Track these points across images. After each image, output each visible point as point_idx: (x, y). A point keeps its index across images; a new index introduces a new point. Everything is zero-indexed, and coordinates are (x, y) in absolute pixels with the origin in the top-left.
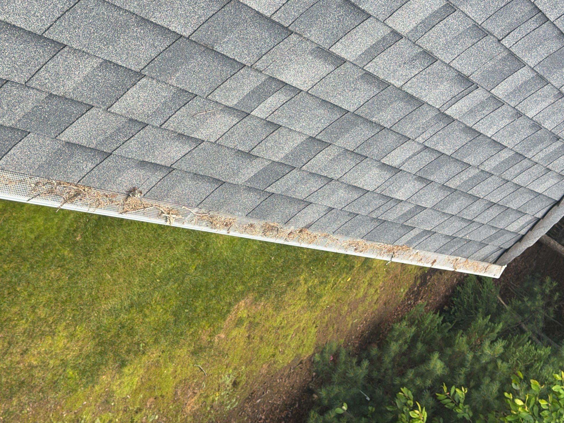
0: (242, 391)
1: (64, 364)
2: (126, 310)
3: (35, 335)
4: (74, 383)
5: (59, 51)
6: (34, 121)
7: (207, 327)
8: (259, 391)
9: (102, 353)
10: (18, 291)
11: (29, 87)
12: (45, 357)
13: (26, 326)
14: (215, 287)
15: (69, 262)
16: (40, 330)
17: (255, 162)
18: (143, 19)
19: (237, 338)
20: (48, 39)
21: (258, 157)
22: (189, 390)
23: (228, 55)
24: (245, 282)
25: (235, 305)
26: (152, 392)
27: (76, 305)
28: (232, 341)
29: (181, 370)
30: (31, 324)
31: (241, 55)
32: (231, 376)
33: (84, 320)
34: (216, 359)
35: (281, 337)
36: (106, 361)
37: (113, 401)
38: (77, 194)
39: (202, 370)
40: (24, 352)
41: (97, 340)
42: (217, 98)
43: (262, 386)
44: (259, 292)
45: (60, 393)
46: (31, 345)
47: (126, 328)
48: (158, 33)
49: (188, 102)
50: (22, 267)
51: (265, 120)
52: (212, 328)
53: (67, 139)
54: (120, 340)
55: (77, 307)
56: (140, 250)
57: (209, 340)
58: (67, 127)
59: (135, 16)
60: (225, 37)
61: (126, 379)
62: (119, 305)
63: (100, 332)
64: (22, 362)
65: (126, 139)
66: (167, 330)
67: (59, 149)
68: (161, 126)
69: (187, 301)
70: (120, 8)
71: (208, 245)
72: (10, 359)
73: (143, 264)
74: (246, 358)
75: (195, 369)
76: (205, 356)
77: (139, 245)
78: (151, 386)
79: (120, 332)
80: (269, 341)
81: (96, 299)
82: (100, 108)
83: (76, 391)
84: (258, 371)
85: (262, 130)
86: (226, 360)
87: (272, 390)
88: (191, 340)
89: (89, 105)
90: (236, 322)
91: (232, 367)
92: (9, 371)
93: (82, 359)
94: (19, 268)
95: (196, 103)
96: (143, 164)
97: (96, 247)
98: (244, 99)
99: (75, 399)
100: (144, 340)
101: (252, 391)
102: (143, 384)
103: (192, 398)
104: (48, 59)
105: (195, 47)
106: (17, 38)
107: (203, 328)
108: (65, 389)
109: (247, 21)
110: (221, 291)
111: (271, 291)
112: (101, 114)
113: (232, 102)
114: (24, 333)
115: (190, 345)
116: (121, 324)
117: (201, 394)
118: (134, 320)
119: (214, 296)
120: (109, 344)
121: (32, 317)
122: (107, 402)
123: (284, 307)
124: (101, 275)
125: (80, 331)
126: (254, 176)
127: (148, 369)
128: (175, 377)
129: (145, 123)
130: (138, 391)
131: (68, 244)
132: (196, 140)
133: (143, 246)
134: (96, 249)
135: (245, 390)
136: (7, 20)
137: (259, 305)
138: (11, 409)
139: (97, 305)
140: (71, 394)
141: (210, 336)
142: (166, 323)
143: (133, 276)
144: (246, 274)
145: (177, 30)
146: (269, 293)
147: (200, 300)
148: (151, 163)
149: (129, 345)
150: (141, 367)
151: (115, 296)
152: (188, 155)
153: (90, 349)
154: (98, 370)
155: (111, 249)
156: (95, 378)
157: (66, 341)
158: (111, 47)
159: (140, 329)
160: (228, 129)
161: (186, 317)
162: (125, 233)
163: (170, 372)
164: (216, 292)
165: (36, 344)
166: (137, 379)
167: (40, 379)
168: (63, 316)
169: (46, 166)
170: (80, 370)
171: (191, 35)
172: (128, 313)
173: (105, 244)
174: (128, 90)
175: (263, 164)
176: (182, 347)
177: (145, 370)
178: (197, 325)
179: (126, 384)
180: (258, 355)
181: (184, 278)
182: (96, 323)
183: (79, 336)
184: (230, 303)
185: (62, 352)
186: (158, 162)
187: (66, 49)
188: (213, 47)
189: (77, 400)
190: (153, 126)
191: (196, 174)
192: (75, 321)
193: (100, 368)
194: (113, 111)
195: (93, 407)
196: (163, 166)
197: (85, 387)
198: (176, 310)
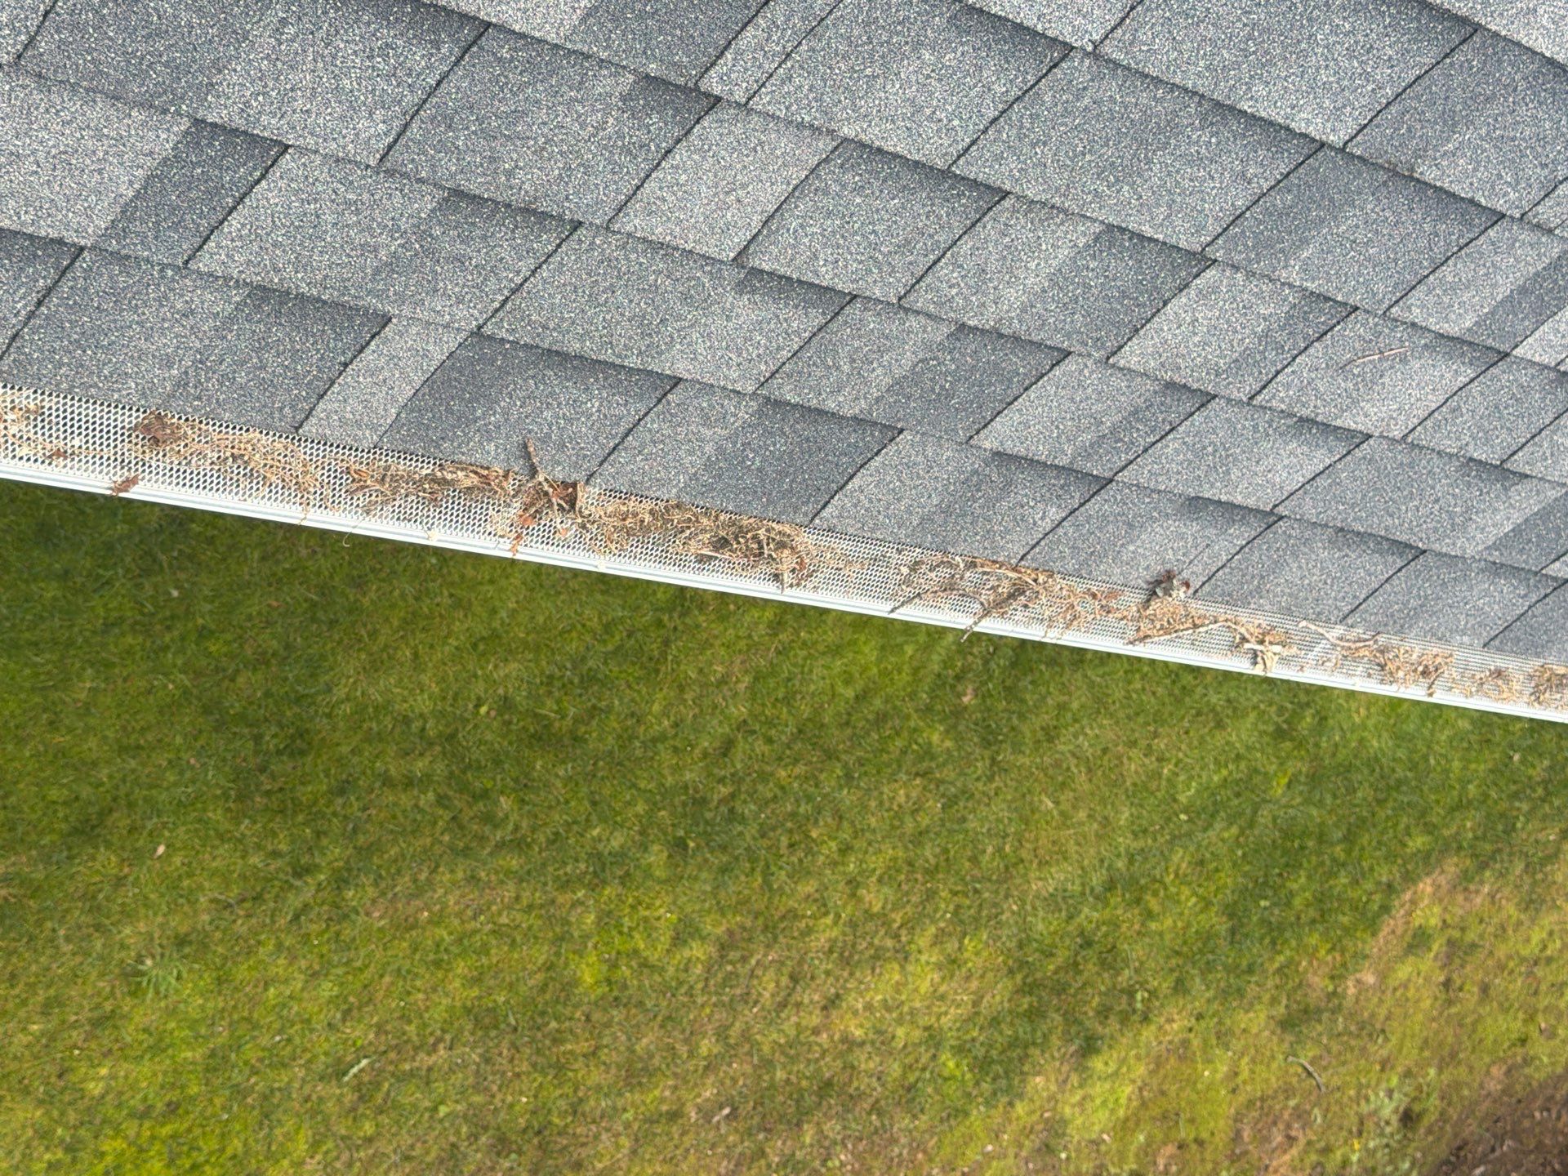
0: (1430, 1138)
1: (933, 1038)
2: (1097, 898)
3: (856, 957)
4: (959, 1094)
5: (990, 209)
6: (915, 401)
7: (1323, 952)
8: (1478, 1143)
9: (1034, 1015)
10: (814, 841)
11: (907, 310)
12: (882, 1016)
13: (835, 933)
14: (1345, 839)
15: (944, 765)
16: (871, 944)
17: (1518, 492)
18: (1218, 104)
19: (1411, 985)
20: (963, 178)
21: (1527, 476)
22: (1275, 1129)
23: (1455, 188)
24: (1435, 826)
25: (1403, 891)
26: (1170, 1128)
27: (963, 879)
28: (1398, 994)
29: (1252, 1072)
30: (847, 930)
31: (1493, 187)
32: (1396, 1095)
33: (983, 921)
34: (1353, 1043)
35: (1543, 987)
36: (1044, 1036)
37: (1065, 1148)
38: (1017, 591)
39: (1310, 1074)
40: (831, 1004)
41: (1019, 977)
42: (1417, 316)
43: (1487, 1130)
44: (1475, 856)
45: (924, 1118)
46: (849, 986)
47: (1096, 946)
48: (1259, 142)
49: (1332, 328)
50: (823, 777)
51: (1555, 369)
52: (1337, 955)
53: (996, 444)
54: (1080, 981)
55: (966, 884)
56: (1133, 731)
57: (1331, 988)
58: (999, 413)
59: (1196, 99)
60: (1448, 140)
61: (1098, 1089)
62: (1078, 882)
63: (1026, 955)
64: (828, 1029)
65: (1152, 439)
66: (1211, 957)
67: (975, 472)
68: (1252, 398)
69: (1266, 876)
70: (1157, 81)
71: (1325, 718)
72: (794, 1019)
73: (1140, 770)
74: (1441, 1045)
75: (1292, 1071)
76: (1320, 1034)
77: (1129, 718)
78: (1167, 1111)
79: (1079, 959)
80: (1507, 999)
81: (1015, 865)
82: (1090, 355)
83: (967, 1114)
84: (1476, 1085)
85: (1543, 399)
86: (1381, 1047)
87: (1521, 1143)
88: (1277, 987)
89: (1058, 349)
90: (1408, 938)
91: (1400, 1069)
92: (793, 1052)
93: (981, 1029)
94: (816, 778)
95: (1354, 330)
96: (1195, 505)
97: (1015, 721)
98: (1493, 313)
99: (963, 1135)
100: (1147, 982)
101: (1458, 1142)
102: (1144, 1104)
103: (1285, 1152)
104: (958, 232)
105: (1360, 173)
106: (885, 181)
107: (1313, 956)
108: (937, 1107)
109: (1515, 90)
110: (1363, 849)
111: (1511, 854)
112: (1091, 373)
113: (1460, 323)
114: (831, 951)
115: (1274, 1001)
116: (1082, 934)
117: (1309, 1143)
118: (1119, 927)
119: (1343, 865)
120: (1052, 989)
121: (849, 909)
122: (1047, 1149)
123: (1554, 901)
124: (1028, 798)
125: (975, 950)
126: (1513, 530)
127: (1158, 1065)
128: (1234, 1091)
129: (1208, 394)
130: (1131, 1124)
131: (939, 713)
132: (1350, 433)
133: (1141, 720)
134: (1013, 729)
135: (1439, 1139)
136: (862, 136)
137: (1477, 892)
138: (799, 1155)
139: (1018, 881)
140: (953, 1122)
141: (1332, 978)
142: (1207, 937)
143: (1113, 804)
144: (1438, 802)
145: (1312, 131)
146: (1506, 858)
147: (1302, 873)
148: (1219, 502)
149: (1105, 994)
150: (1138, 1058)
151: (1065, 859)
152: (1323, 476)
153: (1002, 1002)
154: (1022, 1060)
155: (1055, 727)
156: (1016, 1082)
157: (936, 977)
158: (1126, 188)
159: (1136, 952)
160: (1442, 399)
161: (1263, 921)
162: (1092, 685)
163: (1219, 1076)
164: (1349, 852)
165: (861, 982)
166: (1128, 1090)
167: (871, 1076)
168: (929, 909)
169: (939, 519)
170: (975, 1058)
171: (1351, 140)
172: (1100, 906)
173: (1037, 715)
174: (1165, 304)
175: (1542, 497)
176: (1251, 1005)
177: (1152, 1067)
178: (1294, 943)
179: (1098, 1101)
180: (1476, 1037)
181: (1255, 812)
182: (1015, 930)
183: (970, 965)
184: (1390, 886)
185: (928, 1007)
186: (1239, 499)
187: (1007, 203)
188: (1412, 170)
189: (969, 1139)
190: (1229, 400)
191: (1342, 530)
192: (962, 925)
193: (1027, 1056)
194: (1122, 363)
195: (1011, 1161)
196: (1251, 510)
197: (987, 1103)
198: (1235, 903)
